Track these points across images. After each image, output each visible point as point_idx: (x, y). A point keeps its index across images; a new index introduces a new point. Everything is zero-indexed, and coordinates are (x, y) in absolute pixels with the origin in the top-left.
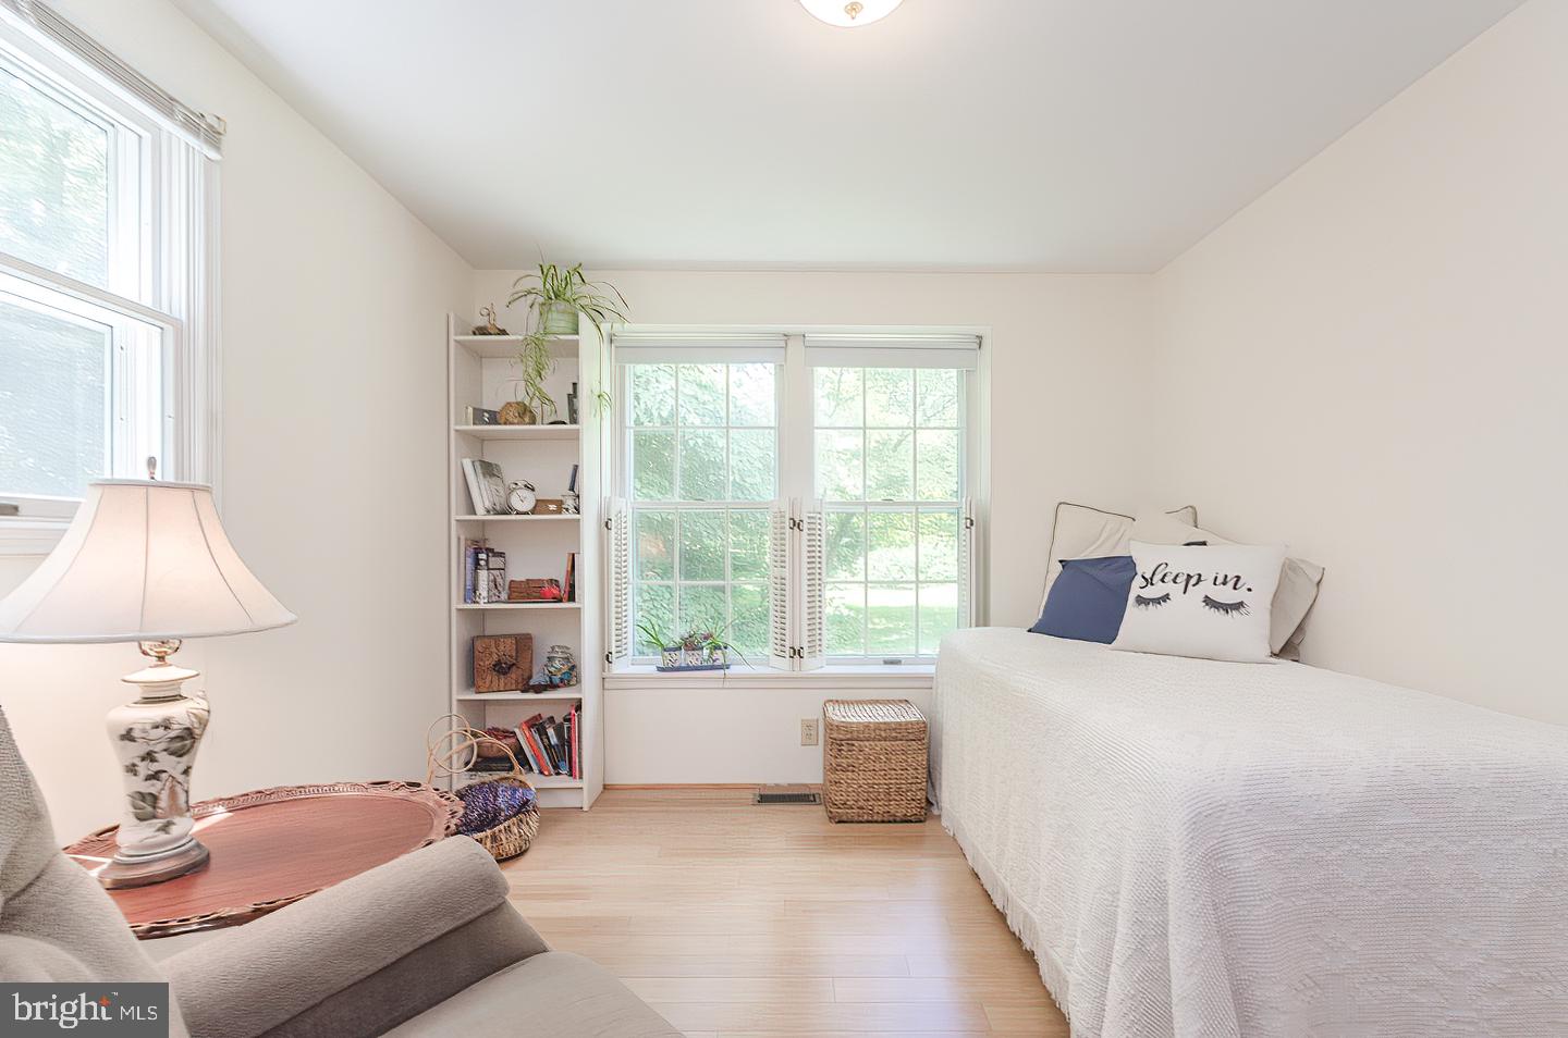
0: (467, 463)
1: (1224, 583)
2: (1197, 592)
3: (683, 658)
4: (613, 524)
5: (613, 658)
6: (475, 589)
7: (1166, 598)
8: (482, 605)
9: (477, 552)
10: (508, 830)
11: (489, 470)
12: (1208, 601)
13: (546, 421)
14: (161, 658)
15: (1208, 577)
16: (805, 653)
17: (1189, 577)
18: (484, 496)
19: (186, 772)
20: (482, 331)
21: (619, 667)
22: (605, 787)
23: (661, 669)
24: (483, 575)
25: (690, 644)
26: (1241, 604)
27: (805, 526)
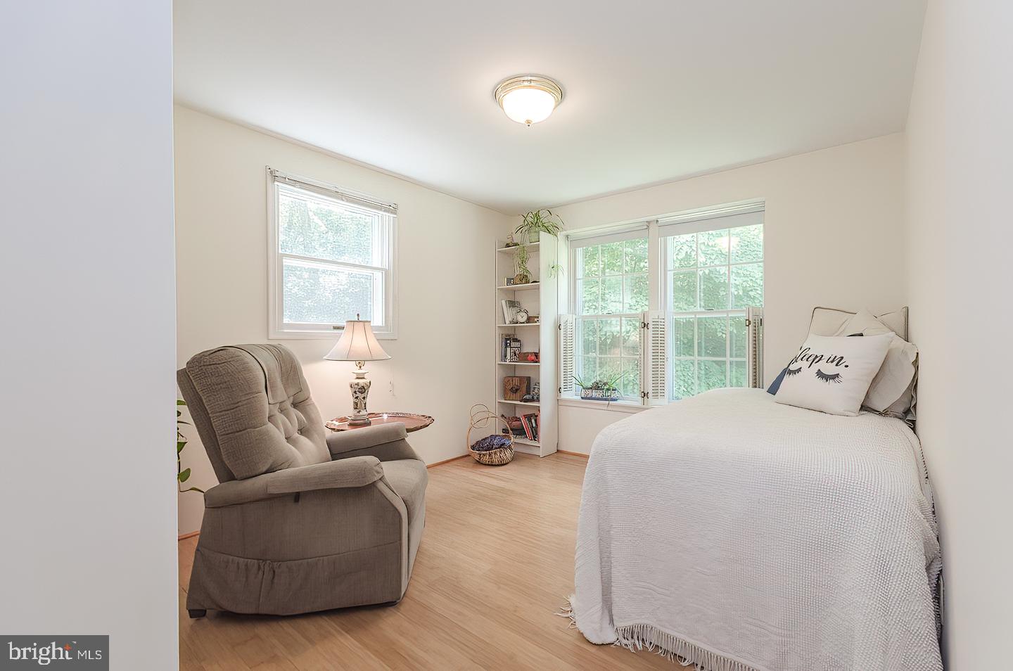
0: (503, 302)
1: (832, 362)
2: (816, 367)
3: (595, 394)
4: (562, 327)
5: (562, 390)
6: (506, 356)
7: (799, 370)
8: (508, 363)
9: (507, 339)
10: (495, 453)
11: (512, 304)
12: (820, 374)
13: (531, 281)
14: (360, 367)
15: (826, 358)
16: (650, 395)
17: (817, 357)
18: (509, 315)
19: (364, 398)
20: (508, 246)
21: (565, 395)
22: (558, 451)
23: (582, 398)
24: (508, 349)
25: (597, 387)
26: (837, 375)
27: (650, 326)
